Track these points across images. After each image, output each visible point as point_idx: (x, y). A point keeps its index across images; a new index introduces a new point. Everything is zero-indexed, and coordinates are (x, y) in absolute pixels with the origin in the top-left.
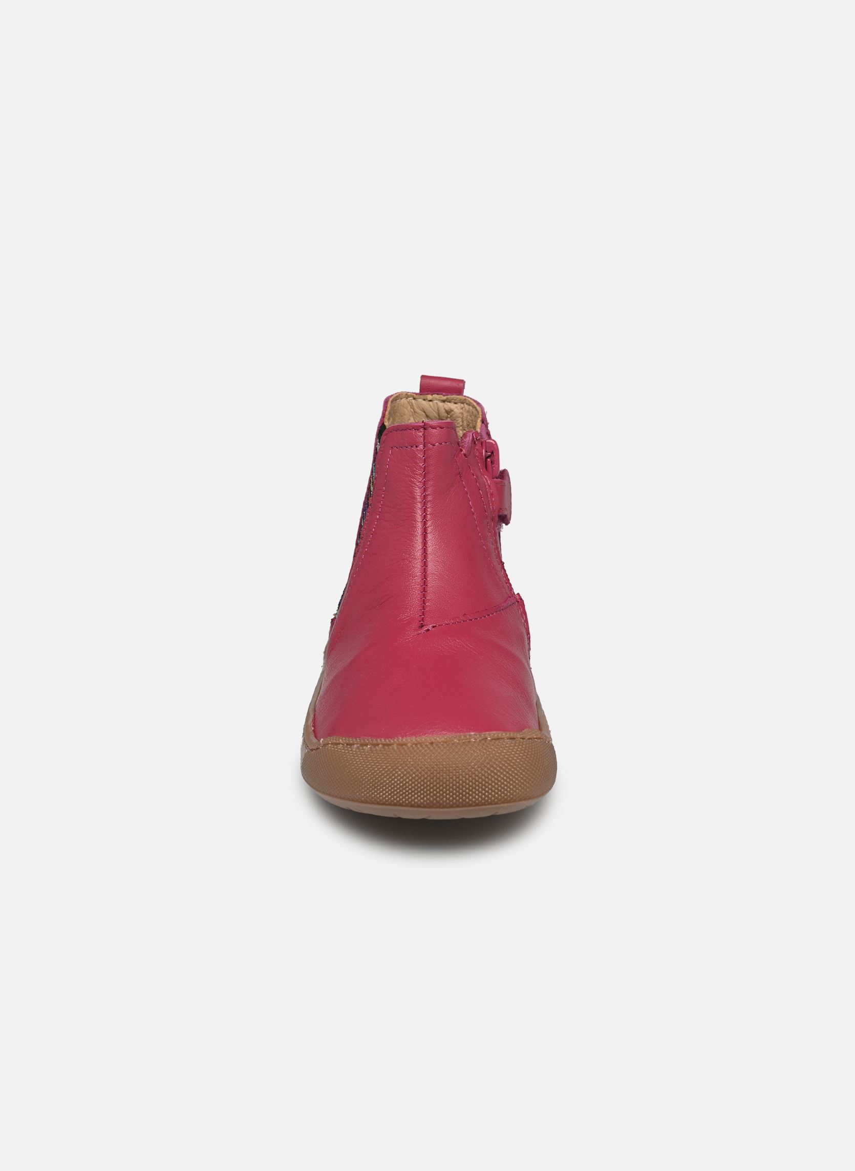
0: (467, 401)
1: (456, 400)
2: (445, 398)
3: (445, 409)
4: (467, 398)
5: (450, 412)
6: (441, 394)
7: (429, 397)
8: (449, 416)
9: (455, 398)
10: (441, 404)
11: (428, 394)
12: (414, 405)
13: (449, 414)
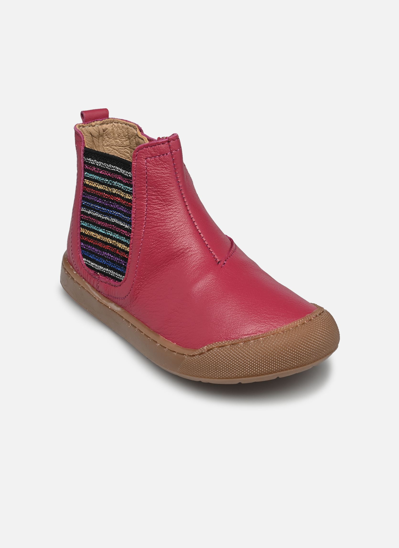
0: (114, 121)
1: (108, 122)
2: (102, 122)
3: (103, 129)
4: (115, 119)
5: (105, 130)
6: (99, 120)
7: (93, 124)
8: (104, 133)
9: (108, 121)
10: (100, 127)
11: (91, 122)
12: (84, 131)
13: (104, 132)
